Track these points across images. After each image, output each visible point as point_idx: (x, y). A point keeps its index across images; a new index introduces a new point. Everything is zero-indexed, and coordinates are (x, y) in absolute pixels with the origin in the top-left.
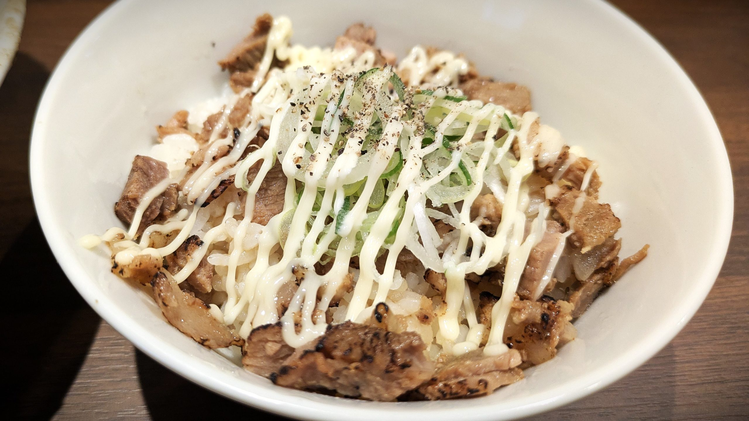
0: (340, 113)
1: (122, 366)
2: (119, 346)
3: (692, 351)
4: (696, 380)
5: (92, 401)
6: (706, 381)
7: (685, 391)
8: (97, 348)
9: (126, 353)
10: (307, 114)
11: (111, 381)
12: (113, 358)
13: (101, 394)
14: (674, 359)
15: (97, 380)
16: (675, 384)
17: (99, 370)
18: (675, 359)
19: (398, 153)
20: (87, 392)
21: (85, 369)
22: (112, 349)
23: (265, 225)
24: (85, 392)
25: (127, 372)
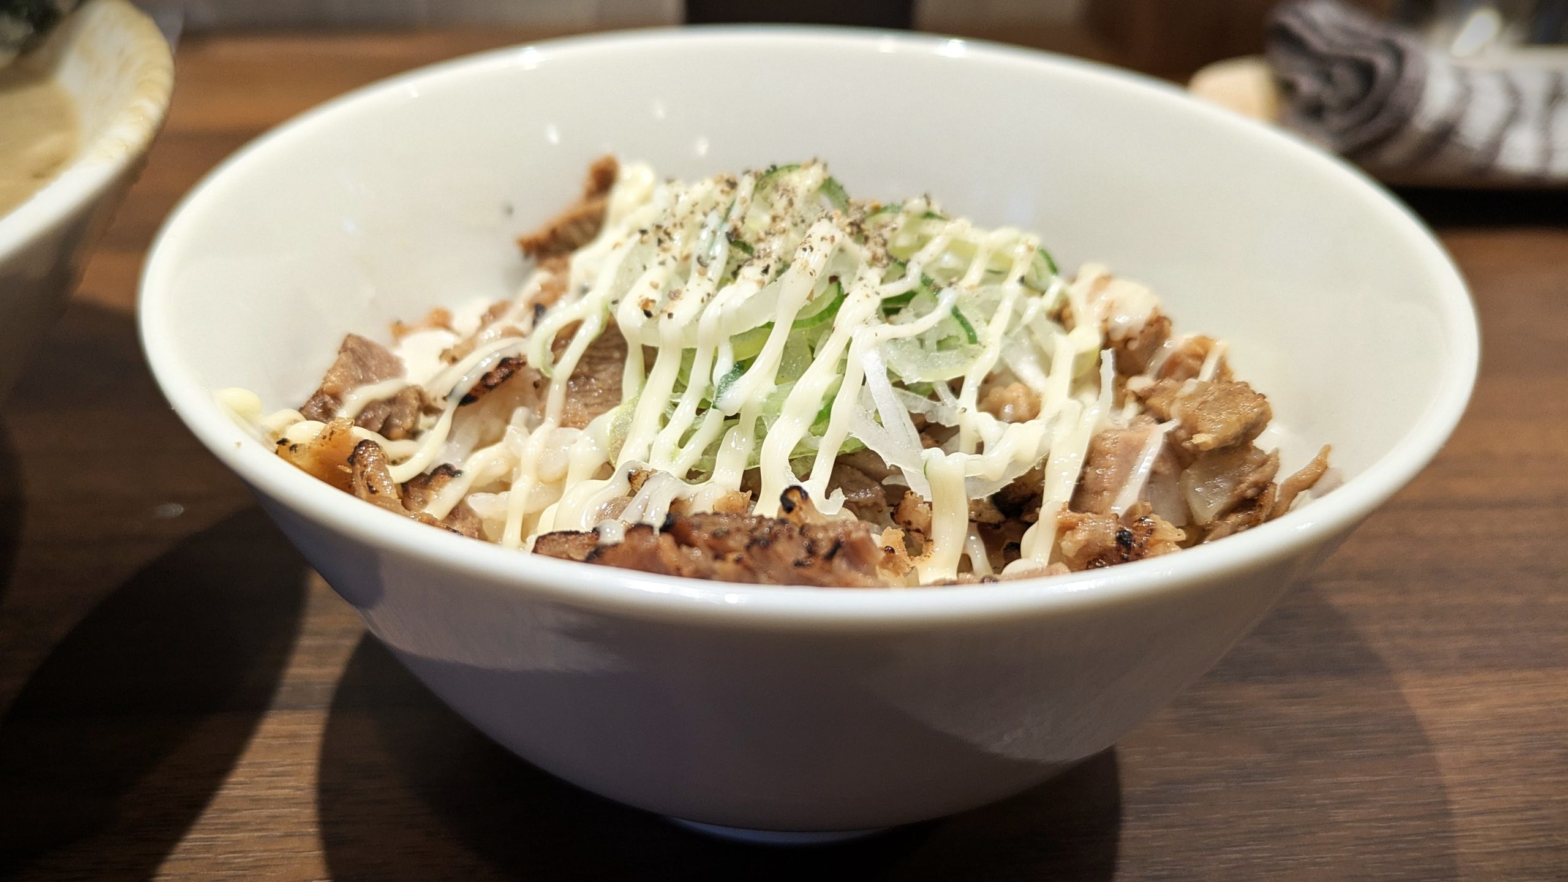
0: (727, 228)
1: (289, 810)
2: (286, 776)
3: (1486, 794)
4: (1498, 844)
5: (218, 871)
6: (1521, 847)
7: (1479, 864)
8: (242, 779)
9: (297, 789)
10: (667, 244)
11: (262, 836)
12: (271, 797)
13: (235, 858)
14: (1449, 807)
15: (232, 833)
16: (1455, 851)
17: (239, 817)
18: (1452, 807)
19: (835, 285)
20: (210, 855)
21: (209, 816)
22: (271, 782)
23: (581, 428)
24: (206, 855)
25: (296, 821)
